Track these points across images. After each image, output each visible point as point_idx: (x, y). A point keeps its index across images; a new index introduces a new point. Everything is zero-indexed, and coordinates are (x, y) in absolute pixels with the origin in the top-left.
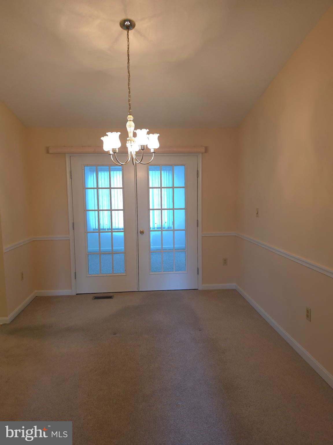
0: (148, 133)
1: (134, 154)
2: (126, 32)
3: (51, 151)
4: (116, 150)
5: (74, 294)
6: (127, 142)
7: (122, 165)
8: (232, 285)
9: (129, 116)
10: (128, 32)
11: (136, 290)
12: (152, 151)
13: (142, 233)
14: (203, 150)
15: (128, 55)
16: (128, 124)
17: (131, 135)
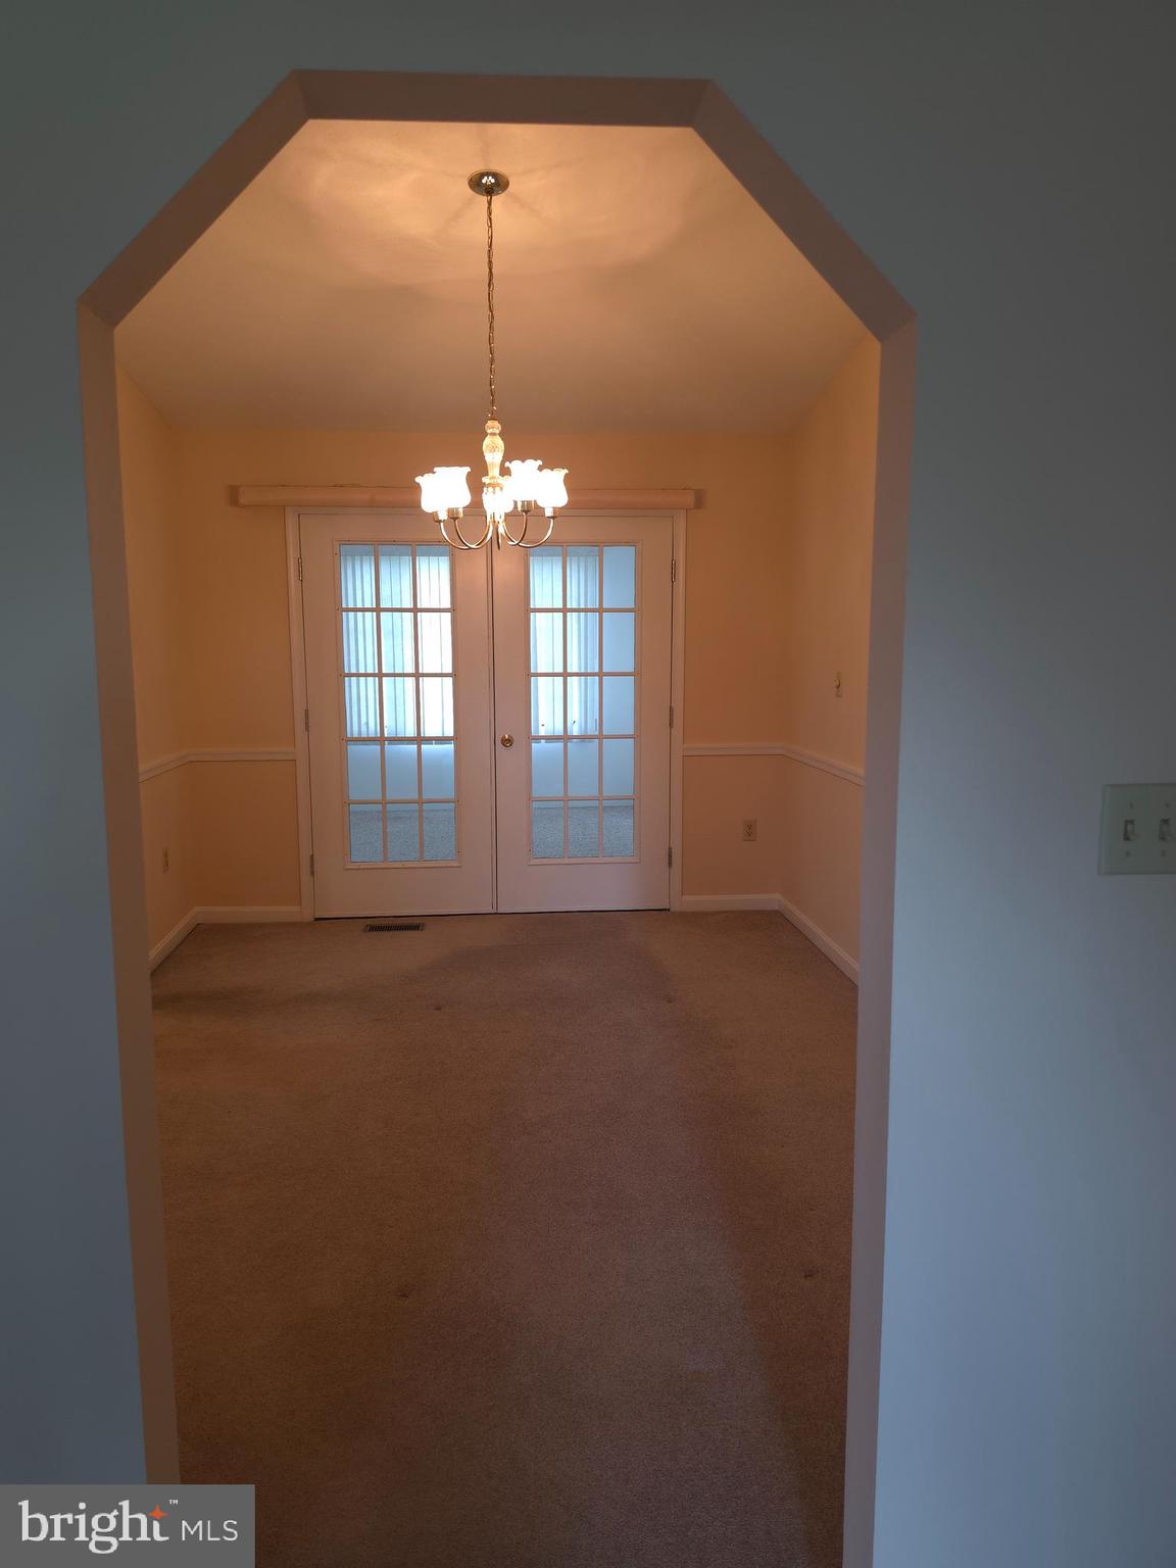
0: (540, 468)
1: (500, 519)
2: (485, 199)
3: (243, 500)
4: (457, 513)
5: (309, 918)
6: (485, 489)
7: (470, 548)
8: (771, 900)
9: (490, 423)
10: (490, 203)
11: (489, 910)
12: (549, 513)
13: (507, 742)
14: (690, 499)
15: (490, 262)
16: (487, 441)
17: (494, 471)
